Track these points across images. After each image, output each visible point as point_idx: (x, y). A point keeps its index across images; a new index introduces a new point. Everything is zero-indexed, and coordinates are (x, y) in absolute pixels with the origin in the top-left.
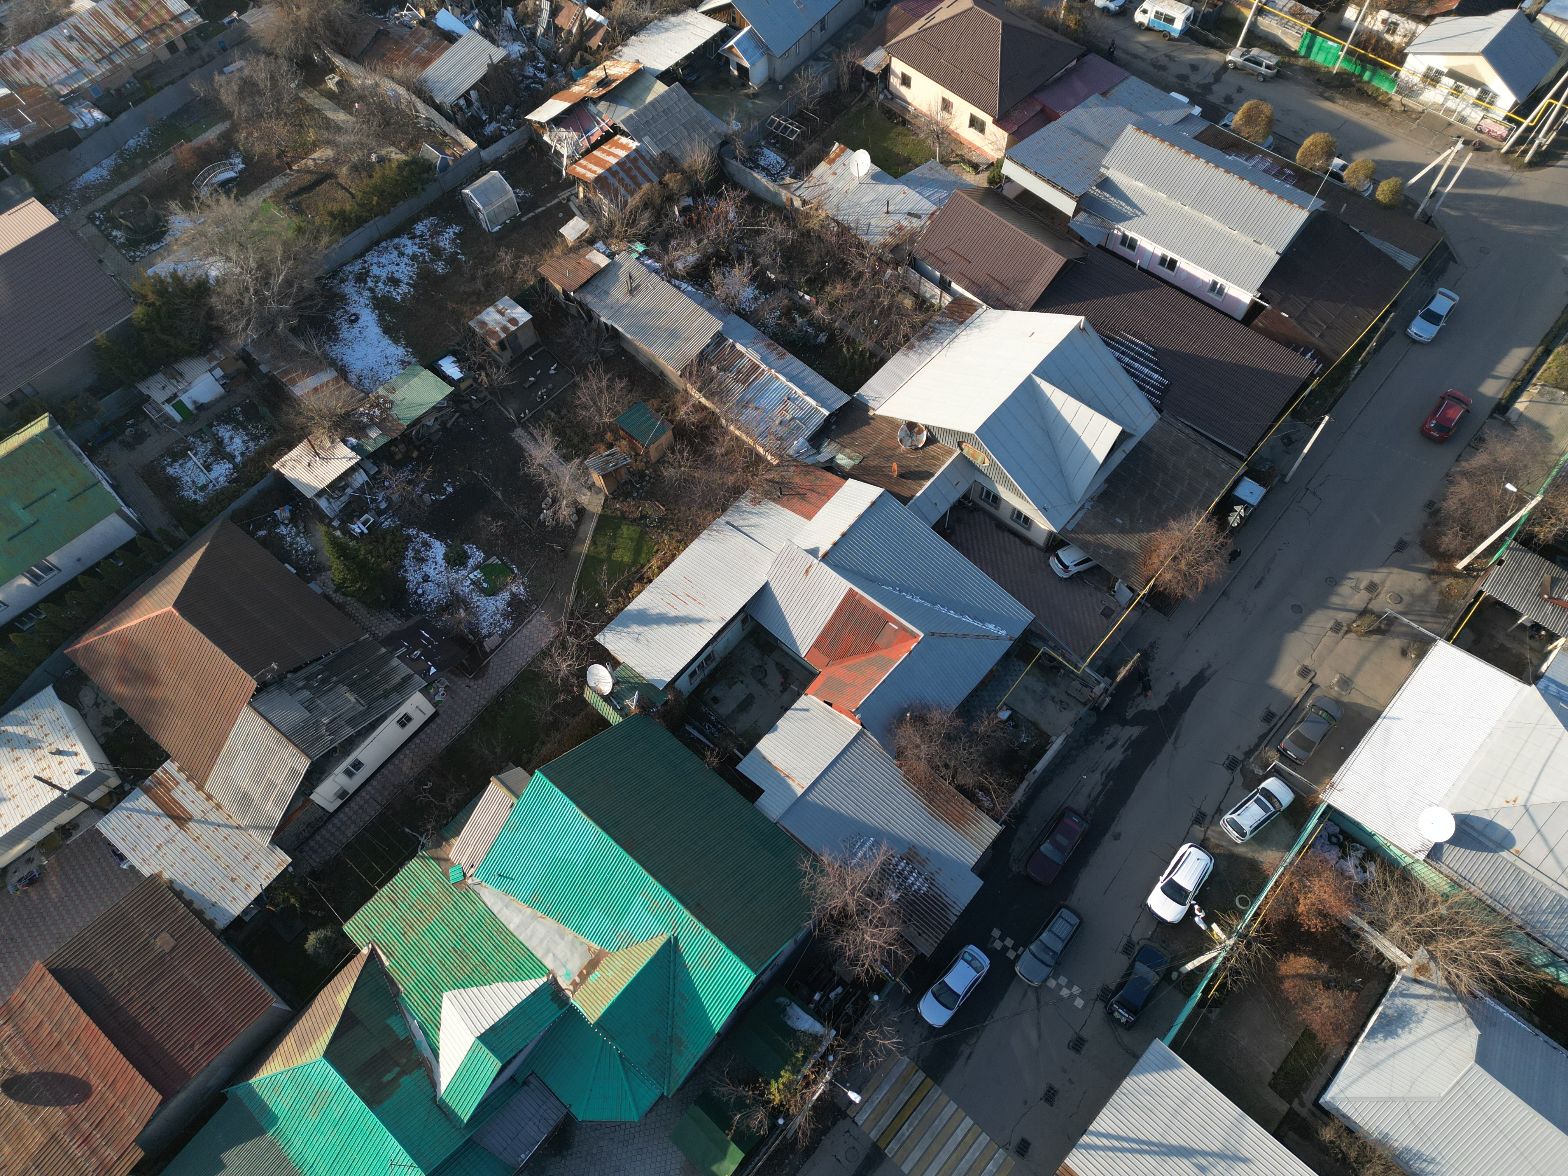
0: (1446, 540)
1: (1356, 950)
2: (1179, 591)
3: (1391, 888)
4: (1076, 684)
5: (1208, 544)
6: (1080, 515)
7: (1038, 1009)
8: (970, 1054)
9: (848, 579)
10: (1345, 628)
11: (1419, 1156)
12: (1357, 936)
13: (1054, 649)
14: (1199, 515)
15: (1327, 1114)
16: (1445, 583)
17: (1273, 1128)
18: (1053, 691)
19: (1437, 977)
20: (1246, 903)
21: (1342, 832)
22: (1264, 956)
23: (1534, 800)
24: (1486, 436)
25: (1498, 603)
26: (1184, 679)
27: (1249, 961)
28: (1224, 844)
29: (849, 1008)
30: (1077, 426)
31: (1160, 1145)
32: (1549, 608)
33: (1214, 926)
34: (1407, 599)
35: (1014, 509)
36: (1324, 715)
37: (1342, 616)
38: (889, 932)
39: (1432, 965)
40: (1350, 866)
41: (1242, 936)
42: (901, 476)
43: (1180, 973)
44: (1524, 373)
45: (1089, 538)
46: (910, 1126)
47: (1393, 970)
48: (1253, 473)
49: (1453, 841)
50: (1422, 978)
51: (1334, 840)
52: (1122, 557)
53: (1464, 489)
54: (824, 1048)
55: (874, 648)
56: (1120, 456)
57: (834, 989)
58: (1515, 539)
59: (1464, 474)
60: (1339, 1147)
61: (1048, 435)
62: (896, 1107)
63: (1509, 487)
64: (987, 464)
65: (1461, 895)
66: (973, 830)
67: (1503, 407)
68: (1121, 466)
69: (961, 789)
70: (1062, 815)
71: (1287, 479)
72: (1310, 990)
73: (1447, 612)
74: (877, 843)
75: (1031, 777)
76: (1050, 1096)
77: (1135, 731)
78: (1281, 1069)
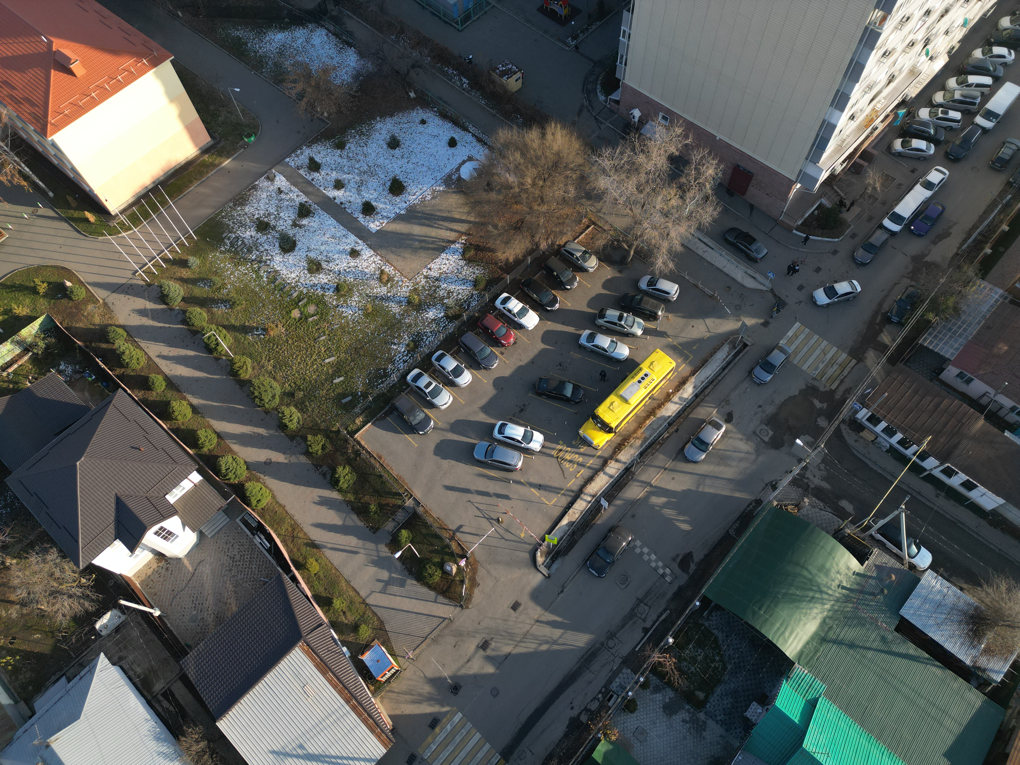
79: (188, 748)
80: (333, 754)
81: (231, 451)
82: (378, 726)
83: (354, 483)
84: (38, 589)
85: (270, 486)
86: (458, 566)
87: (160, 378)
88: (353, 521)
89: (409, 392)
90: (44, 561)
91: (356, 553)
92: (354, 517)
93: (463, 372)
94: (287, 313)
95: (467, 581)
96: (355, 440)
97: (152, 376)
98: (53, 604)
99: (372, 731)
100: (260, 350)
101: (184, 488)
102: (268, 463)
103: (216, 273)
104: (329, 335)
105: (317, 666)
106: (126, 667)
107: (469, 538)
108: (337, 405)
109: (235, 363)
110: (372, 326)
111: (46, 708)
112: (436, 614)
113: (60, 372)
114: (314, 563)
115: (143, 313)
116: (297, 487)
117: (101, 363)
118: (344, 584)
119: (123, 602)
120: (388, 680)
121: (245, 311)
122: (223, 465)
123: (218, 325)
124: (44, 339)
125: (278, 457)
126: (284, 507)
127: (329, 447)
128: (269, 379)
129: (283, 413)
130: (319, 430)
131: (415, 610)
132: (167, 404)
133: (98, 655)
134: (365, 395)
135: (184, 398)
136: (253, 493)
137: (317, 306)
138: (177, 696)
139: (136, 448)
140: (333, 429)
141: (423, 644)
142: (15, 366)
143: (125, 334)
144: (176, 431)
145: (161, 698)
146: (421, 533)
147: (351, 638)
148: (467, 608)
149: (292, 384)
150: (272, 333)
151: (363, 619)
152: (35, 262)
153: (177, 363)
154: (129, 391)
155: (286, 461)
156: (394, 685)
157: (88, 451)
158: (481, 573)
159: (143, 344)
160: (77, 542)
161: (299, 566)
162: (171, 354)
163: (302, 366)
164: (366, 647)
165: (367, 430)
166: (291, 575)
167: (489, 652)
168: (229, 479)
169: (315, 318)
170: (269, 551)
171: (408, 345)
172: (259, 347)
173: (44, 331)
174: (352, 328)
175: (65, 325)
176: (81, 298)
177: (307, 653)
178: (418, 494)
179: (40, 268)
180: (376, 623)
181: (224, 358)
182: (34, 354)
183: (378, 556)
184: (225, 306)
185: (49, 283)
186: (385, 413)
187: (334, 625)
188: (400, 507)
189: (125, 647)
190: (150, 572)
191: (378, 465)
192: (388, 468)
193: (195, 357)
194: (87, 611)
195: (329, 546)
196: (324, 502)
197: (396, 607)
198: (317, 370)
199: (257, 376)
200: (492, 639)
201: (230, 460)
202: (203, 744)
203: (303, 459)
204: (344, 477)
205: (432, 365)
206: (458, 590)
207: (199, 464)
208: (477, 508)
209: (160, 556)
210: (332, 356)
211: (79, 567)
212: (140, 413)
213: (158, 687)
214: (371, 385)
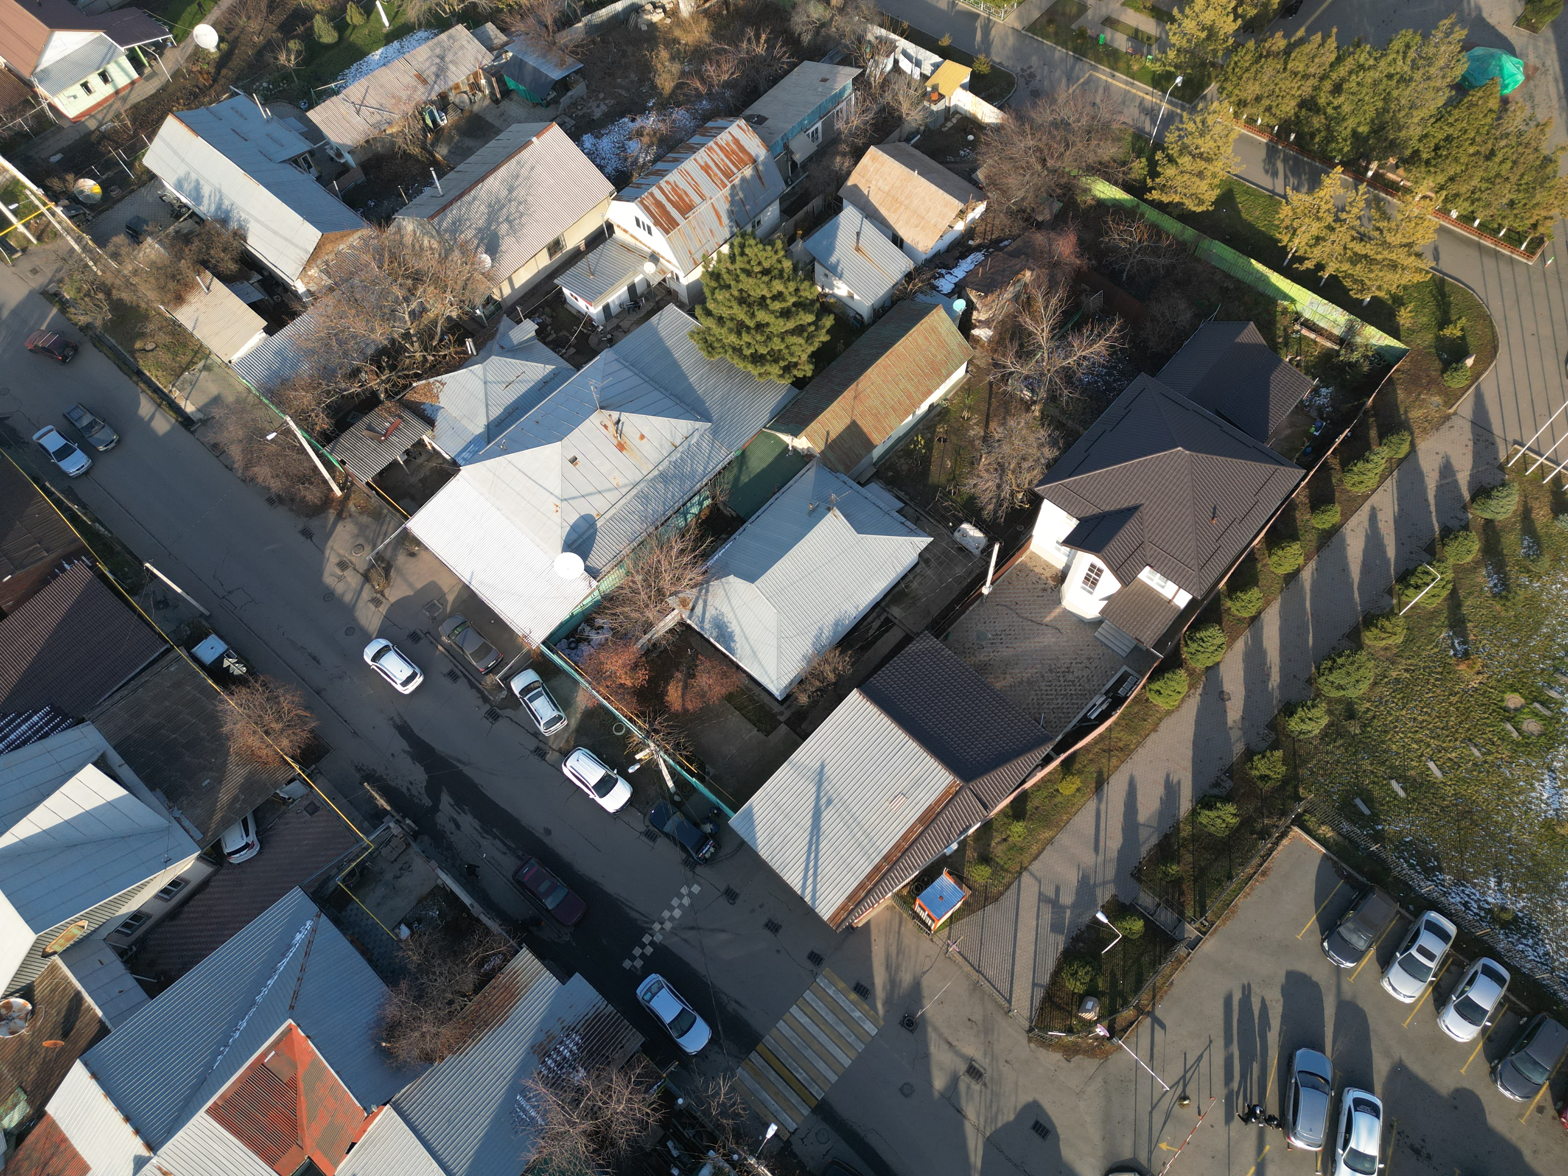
0: (309, 497)
1: (666, 649)
2: (305, 735)
3: (618, 611)
4: (385, 851)
5: (259, 698)
6: (187, 823)
7: (699, 929)
8: (737, 1002)
9: (192, 1114)
10: (379, 596)
11: (818, 637)
12: (654, 645)
13: (340, 870)
14: (222, 701)
15: (789, 697)
16: (353, 509)
17: (799, 740)
18: (388, 876)
19: (691, 594)
20: (620, 727)
21: (567, 638)
22: (665, 720)
23: (558, 492)
24: (212, 442)
25: (381, 474)
26: (401, 744)
27: (669, 733)
28: (566, 735)
29: (689, 1133)
30: (69, 812)
31: (811, 832)
32: (393, 438)
33: (638, 757)
34: (360, 541)
35: (157, 896)
36: (459, 629)
37: (366, 594)
38: (617, 1082)
39: (680, 595)
40: (596, 637)
41: (648, 735)
42: (65, 1035)
43: (675, 793)
44: (155, 396)
45: (218, 817)
46: (797, 1072)
47: (682, 624)
48: (190, 643)
49: (584, 556)
50: (691, 605)
51: (573, 645)
52: (250, 785)
53: (263, 472)
54: (726, 1165)
55: (292, 1084)
56: (126, 772)
57: (669, 1151)
58: (323, 446)
59: (246, 468)
60: (813, 692)
61: (71, 846)
62: (781, 1085)
63: (270, 437)
64: (85, 923)
65: (628, 562)
66: (523, 979)
67: (186, 421)
68: (137, 772)
69: (478, 988)
70: (520, 883)
71: (207, 613)
72: (695, 690)
73: (380, 513)
74: (523, 1091)
75: (477, 910)
76: (773, 927)
77: (446, 799)
78: (754, 724)
79: (826, 660)
80: (821, 846)
81: (1233, 640)
82: (856, 906)
83: (1210, 834)
84: (1006, 448)
85: (1185, 705)
86: (1096, 1022)
87: (1337, 519)
88: (1148, 839)
89: (1402, 917)
90: (1041, 445)
91: (1096, 849)
92: (1154, 841)
93: (1472, 1022)
94: (1511, 686)
95: (1072, 1038)
96: (1289, 827)
97: (1337, 508)
98: (987, 471)
99: (850, 898)
100: (1424, 654)
101: (1163, 587)
102: (1222, 697)
103: (1557, 559)
104: (1486, 762)
105: (930, 809)
106: (918, 570)
107: (1145, 1042)
108: (1347, 791)
109: (1388, 619)
110: (1526, 838)
111: (869, 495)
112: (1015, 987)
113: (1316, 391)
114: (1074, 787)
115: (1447, 470)
116: (1190, 745)
117: (1342, 437)
118: (1047, 835)
119: (997, 547)
120: (916, 916)
121: (1495, 618)
122: (1208, 633)
123: (1454, 580)
124: (1366, 357)
125: (1234, 711)
126: (1155, 730)
127: (1267, 786)
128: (1371, 676)
129: (1313, 706)
130: (1295, 768)
131: (1018, 951)
132: (1294, 537)
133: (930, 535)
134: (1378, 837)
135: (1308, 559)
136: (1170, 683)
137: (1540, 736)
138: (886, 635)
139: (1214, 513)
140: (1301, 790)
141: (969, 968)
142: (1312, 336)
143: (1401, 456)
144: (1252, 559)
145: (882, 618)
146: (1142, 954)
147: (971, 854)
148: (1030, 1040)
149: (1370, 714)
150: (1462, 667)
151: (998, 869)
152: (1495, 309)
153: (1367, 536)
154: (1303, 483)
155: (1230, 723)
156: (910, 925)
157: (1200, 455)
158: (1090, 1065)
159: (1390, 484)
160: (1069, 476)
161: (1067, 765)
162: (1381, 525)
163: (1411, 724)
164: (960, 878)
165: (1311, 847)
166: (1053, 754)
167: (965, 1081)
168: (1187, 645)
169: (1515, 734)
170: (1085, 718)
171: (1503, 909)
172: (1430, 650)
173: (1378, 354)
174: (1512, 801)
175: (1396, 376)
176: (1449, 384)
177: (946, 793)
178: (1208, 946)
179: (1487, 320)
180: (995, 890)
181: (1395, 601)
182: (1338, 352)
183: (1095, 885)
184: (1495, 585)
185: (1463, 338)
186: (1349, 874)
187: (987, 827)
188: (1181, 914)
189: (940, 564)
190: (1038, 570)
191: (1249, 870)
192: (1247, 889)
193: (1388, 561)
194: (982, 509)
195: (1103, 807)
196: (1171, 790)
197: (1020, 920)
198: (1409, 751)
199: (1372, 656)
200: (985, 1085)
201: (1218, 641)
202: (831, 677)
203: (1238, 748)
204: (1218, 817)
205: (1473, 958)
206: (1057, 1023)
207: (1203, 600)
208: (1201, 1056)
209: (1062, 577)
210: (1444, 773)
211: (1037, 486)
212: (1271, 504)
213: (896, 612)
214: (1401, 846)
